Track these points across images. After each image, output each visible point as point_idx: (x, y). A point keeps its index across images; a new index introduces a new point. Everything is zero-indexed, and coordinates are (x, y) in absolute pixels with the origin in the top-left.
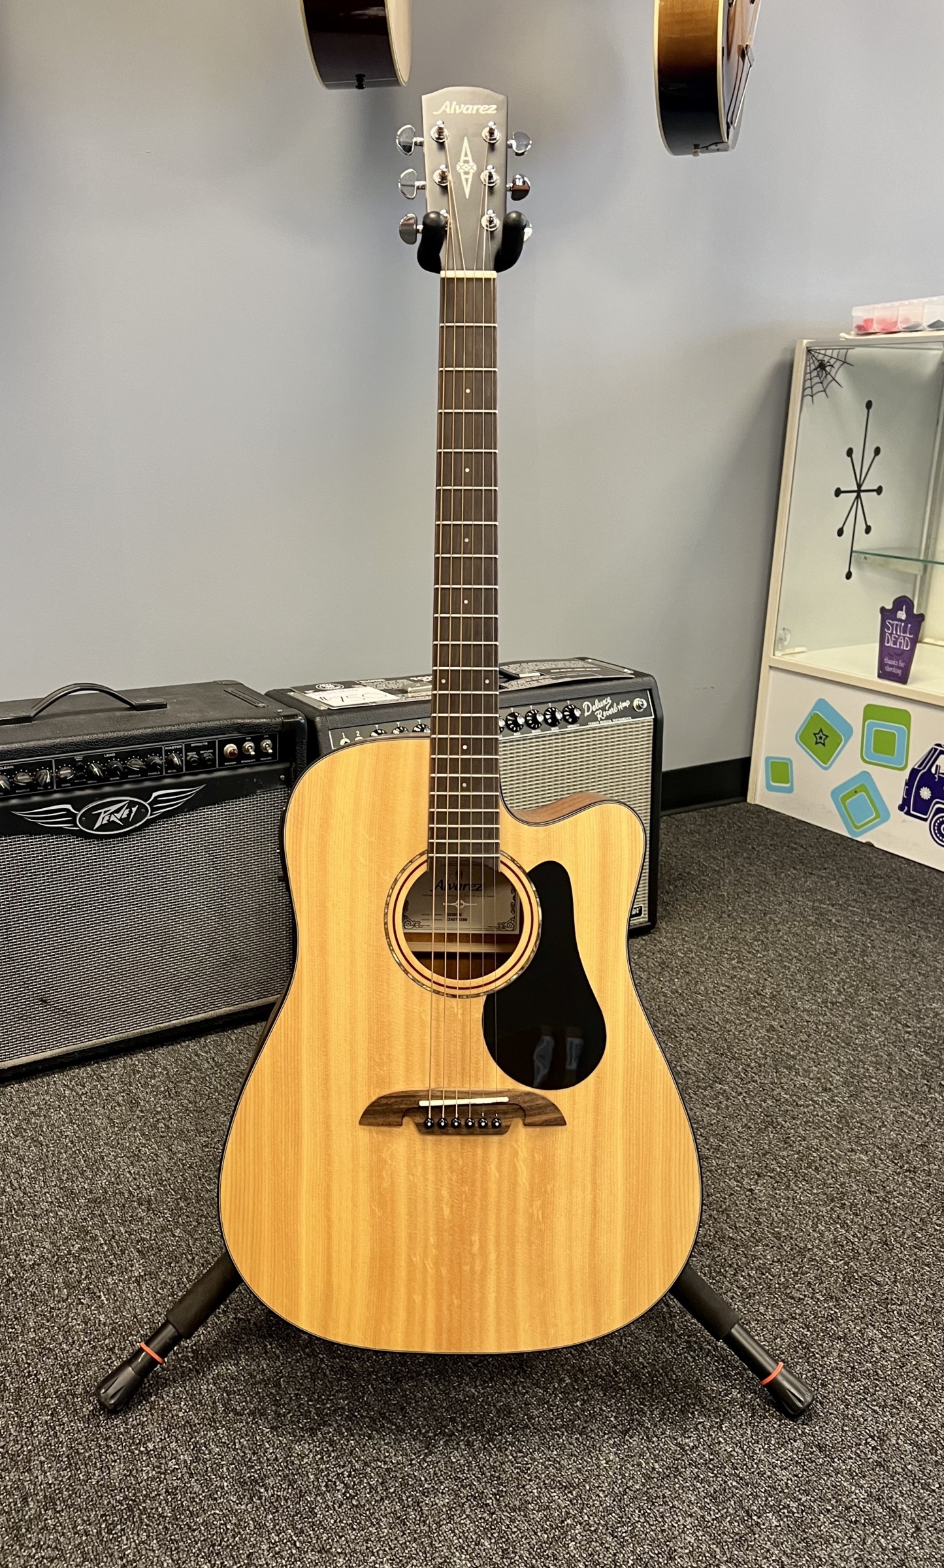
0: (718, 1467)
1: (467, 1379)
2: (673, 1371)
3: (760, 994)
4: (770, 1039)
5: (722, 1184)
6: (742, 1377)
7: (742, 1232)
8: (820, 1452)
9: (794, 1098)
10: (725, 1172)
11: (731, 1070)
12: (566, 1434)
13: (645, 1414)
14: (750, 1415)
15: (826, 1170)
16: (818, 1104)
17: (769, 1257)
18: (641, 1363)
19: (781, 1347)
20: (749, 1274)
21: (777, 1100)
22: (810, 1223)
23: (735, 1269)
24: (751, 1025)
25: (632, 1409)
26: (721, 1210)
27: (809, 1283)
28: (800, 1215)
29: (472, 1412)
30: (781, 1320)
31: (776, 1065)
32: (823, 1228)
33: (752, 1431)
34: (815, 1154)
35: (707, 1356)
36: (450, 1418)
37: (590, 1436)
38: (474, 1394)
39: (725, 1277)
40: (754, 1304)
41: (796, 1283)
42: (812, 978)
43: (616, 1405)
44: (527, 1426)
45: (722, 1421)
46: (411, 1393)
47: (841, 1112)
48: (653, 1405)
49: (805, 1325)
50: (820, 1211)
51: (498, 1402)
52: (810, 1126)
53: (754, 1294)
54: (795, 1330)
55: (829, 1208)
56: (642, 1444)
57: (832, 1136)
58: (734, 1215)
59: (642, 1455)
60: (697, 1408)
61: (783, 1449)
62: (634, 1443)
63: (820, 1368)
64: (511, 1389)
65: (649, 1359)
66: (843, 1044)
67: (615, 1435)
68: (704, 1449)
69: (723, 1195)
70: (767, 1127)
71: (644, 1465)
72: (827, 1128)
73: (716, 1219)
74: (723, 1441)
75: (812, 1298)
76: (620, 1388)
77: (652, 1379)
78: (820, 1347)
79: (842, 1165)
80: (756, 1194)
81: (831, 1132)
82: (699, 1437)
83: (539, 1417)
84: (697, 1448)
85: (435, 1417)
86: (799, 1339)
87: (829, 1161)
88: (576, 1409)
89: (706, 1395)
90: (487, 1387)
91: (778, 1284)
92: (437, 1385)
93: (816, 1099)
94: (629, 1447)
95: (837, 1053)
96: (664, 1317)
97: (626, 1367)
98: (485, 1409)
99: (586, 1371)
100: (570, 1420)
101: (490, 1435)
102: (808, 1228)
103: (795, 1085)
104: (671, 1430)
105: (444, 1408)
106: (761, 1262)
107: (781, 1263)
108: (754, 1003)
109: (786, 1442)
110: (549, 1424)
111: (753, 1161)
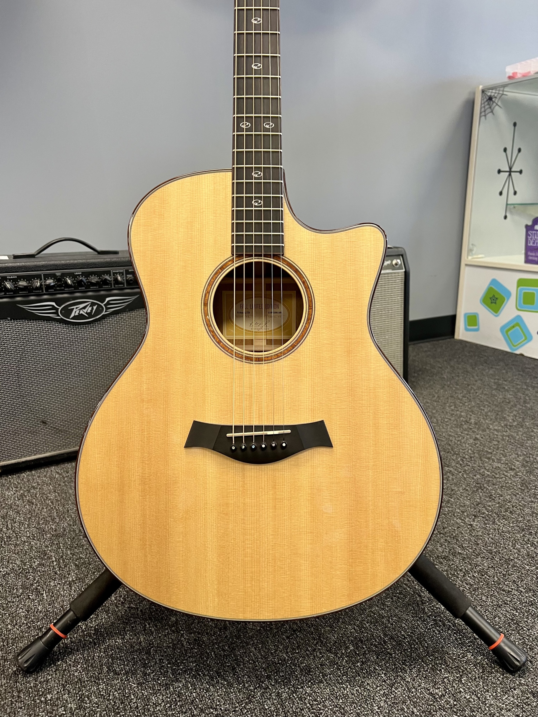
0: (460, 710)
1: (281, 647)
2: (425, 641)
3: (468, 422)
4: (476, 444)
5: (452, 522)
6: (474, 644)
7: (467, 550)
9: (493, 474)
10: (454, 515)
11: (454, 460)
13: (406, 671)
14: (481, 671)
15: (517, 513)
16: (508, 477)
17: (486, 565)
18: (403, 635)
19: (499, 623)
20: (473, 576)
21: (483, 475)
23: (464, 573)
24: (464, 438)
25: (397, 668)
26: (452, 536)
27: (514, 581)
28: (503, 539)
29: (283, 671)
30: (497, 605)
31: (480, 457)
32: (519, 547)
33: (483, 683)
34: (508, 504)
35: (449, 630)
36: (267, 676)
37: (367, 688)
38: (285, 658)
39: (458, 578)
40: (478, 595)
41: (506, 580)
42: (498, 414)
43: (385, 665)
44: (321, 682)
45: (461, 676)
46: (241, 657)
47: (523, 481)
48: (412, 665)
49: (514, 608)
50: (516, 537)
51: (301, 664)
52: (504, 489)
53: (478, 588)
54: (508, 612)
55: (521, 535)
56: (404, 694)
57: (518, 494)
58: (461, 540)
59: (404, 702)
60: (443, 666)
61: (507, 696)
62: (399, 693)
63: (527, 637)
64: (312, 654)
65: (408, 632)
66: (519, 446)
67: (384, 688)
68: (450, 697)
69: (453, 528)
70: (477, 490)
71: (406, 710)
72: (515, 490)
73: (449, 542)
74: (463, 691)
75: (517, 590)
76: (389, 653)
77: (411, 646)
78: (526, 623)
79: (527, 510)
80: (474, 527)
81: (517, 492)
82: (446, 688)
83: (330, 675)
84: (444, 696)
85: (256, 675)
86: (511, 618)
87: (518, 508)
88: (356, 668)
89: (449, 657)
90: (295, 653)
91: (493, 581)
92: (259, 652)
93: (506, 474)
94: (395, 696)
95: (516, 450)
96: (418, 604)
97: (392, 638)
98: (292, 669)
99: (365, 641)
100: (352, 676)
101: (295, 688)
102: (510, 546)
103: (493, 467)
104: (425, 683)
105: (263, 668)
106: (481, 568)
107: (494, 568)
108: (465, 427)
109: (508, 690)
110: (337, 680)
111: (471, 508)
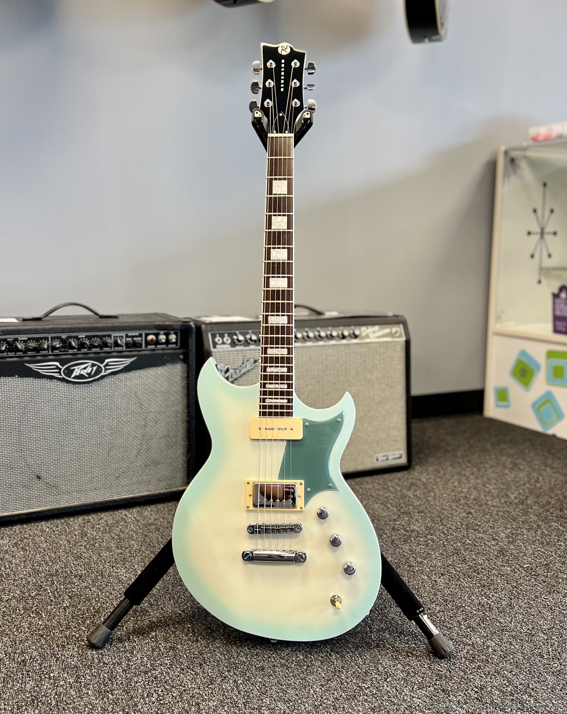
8: (443, 692)
12: (293, 679)
22: (467, 596)
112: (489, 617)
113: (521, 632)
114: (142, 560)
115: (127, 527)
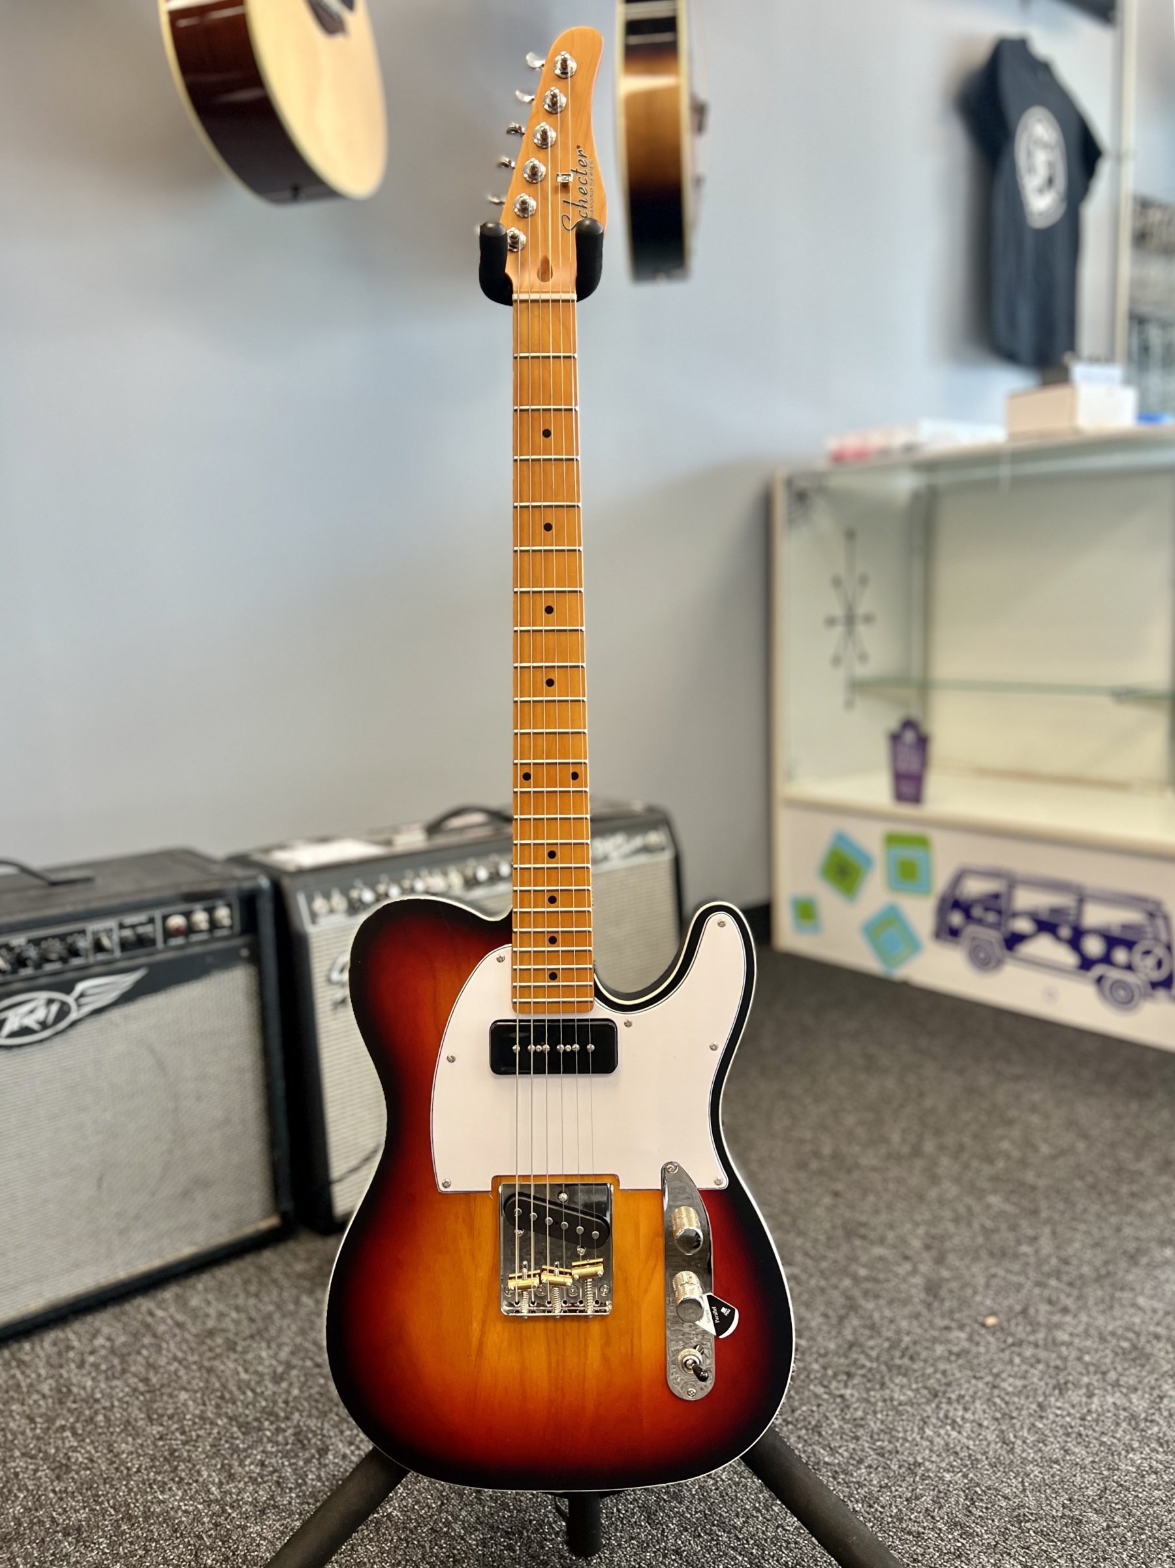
112: (978, 1485)
113: (1053, 1517)
114: (214, 1450)
115: (159, 1349)
